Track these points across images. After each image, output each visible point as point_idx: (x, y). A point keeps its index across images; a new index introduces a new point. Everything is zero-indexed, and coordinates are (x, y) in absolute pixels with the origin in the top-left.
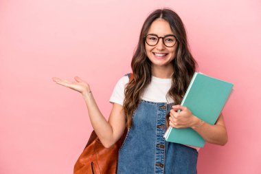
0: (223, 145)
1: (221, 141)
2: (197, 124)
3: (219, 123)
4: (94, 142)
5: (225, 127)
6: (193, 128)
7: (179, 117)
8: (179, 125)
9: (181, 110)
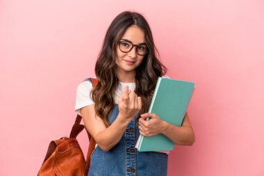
0: (191, 145)
1: (189, 141)
2: (167, 129)
3: (184, 124)
4: (54, 154)
5: (191, 127)
6: (164, 133)
7: (149, 125)
8: (150, 133)
9: (150, 118)
